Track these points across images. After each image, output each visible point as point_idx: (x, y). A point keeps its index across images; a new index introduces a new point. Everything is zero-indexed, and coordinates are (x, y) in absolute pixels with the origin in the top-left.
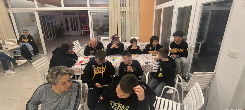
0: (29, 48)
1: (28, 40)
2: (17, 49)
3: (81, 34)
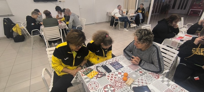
0: (140, 17)
1: (141, 11)
2: (134, 16)
3: (186, 13)
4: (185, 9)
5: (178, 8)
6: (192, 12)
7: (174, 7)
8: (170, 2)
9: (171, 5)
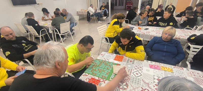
1: (104, 8)
3: (124, 8)
4: (123, 5)
5: (119, 6)
6: (128, 7)
7: (116, 5)
8: (113, 1)
9: (114, 3)
